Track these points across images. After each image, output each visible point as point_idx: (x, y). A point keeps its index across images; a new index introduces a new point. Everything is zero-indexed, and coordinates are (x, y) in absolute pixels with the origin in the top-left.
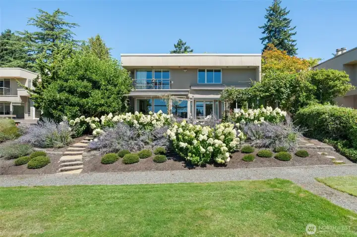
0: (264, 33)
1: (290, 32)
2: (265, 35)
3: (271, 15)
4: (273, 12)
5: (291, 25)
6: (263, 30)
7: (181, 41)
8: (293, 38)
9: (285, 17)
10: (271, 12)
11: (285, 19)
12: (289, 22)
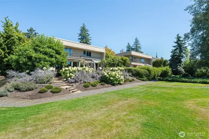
0: (79, 36)
1: (89, 39)
2: (80, 37)
3: (82, 30)
4: (83, 29)
5: (90, 36)
6: (79, 35)
7: (32, 29)
8: (90, 41)
9: (87, 32)
10: (82, 29)
11: (87, 33)
12: (89, 35)
